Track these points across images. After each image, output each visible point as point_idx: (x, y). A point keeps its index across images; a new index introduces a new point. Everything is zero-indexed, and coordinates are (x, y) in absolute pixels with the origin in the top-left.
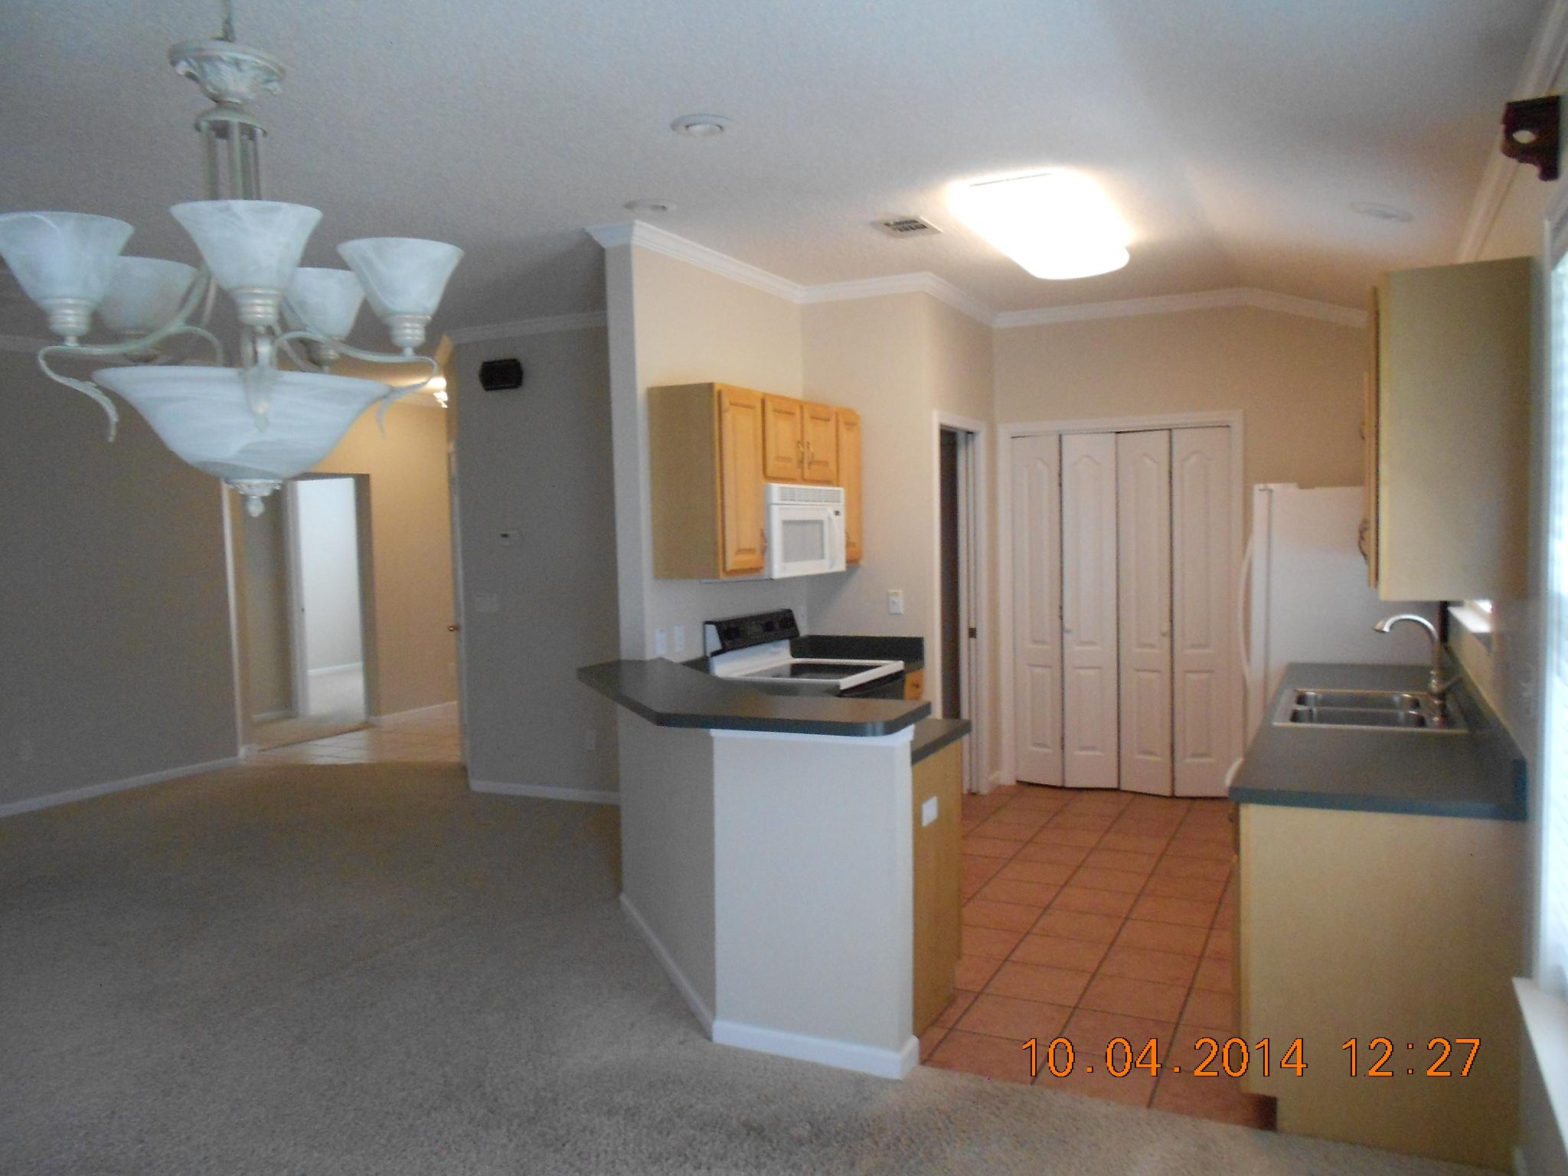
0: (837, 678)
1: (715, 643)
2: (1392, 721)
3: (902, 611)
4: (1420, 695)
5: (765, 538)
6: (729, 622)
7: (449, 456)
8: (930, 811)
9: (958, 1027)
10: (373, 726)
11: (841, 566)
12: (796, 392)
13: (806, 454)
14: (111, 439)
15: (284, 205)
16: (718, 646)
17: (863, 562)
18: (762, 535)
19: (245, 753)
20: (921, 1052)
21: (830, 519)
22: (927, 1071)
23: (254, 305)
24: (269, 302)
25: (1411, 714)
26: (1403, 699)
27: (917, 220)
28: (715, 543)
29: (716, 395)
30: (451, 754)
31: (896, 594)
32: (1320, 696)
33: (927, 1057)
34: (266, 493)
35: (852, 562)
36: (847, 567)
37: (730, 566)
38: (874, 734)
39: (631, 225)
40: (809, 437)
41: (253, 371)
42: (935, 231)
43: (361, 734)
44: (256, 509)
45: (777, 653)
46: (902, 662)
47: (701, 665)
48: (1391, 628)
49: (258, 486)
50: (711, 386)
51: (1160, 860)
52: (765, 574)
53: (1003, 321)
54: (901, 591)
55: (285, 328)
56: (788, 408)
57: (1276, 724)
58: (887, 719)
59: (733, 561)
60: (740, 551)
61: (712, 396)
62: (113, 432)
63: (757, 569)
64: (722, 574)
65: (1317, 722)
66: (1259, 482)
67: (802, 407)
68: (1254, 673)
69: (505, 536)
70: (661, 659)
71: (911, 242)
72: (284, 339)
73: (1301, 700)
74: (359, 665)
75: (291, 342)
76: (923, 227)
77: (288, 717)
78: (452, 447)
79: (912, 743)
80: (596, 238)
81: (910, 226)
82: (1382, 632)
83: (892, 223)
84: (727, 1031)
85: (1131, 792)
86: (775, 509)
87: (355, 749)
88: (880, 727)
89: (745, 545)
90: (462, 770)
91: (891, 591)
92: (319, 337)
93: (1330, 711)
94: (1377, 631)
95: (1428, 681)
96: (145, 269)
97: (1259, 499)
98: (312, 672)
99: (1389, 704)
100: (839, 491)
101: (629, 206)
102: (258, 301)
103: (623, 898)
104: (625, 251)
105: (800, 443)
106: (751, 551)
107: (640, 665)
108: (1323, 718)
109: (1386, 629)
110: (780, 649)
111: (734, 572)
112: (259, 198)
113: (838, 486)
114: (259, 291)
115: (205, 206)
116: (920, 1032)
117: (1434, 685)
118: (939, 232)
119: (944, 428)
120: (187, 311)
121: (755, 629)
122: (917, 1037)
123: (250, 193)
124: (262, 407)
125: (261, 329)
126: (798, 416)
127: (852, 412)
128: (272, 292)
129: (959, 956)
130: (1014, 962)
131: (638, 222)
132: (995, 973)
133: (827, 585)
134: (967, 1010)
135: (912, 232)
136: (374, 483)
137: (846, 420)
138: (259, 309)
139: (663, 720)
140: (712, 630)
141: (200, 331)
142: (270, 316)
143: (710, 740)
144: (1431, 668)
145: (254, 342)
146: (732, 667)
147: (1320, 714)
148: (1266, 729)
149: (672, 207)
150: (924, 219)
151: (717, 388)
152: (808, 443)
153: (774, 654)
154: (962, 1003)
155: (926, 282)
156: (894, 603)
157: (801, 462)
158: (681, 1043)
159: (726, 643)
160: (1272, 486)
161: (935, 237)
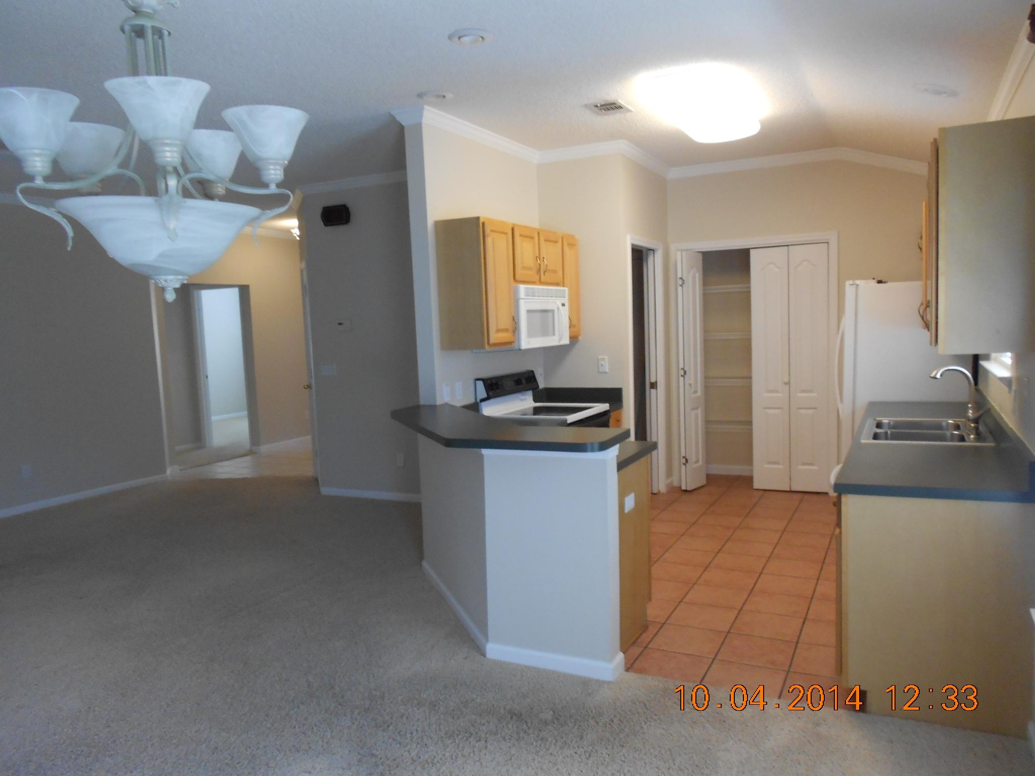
0: (564, 415)
1: (482, 392)
2: (942, 438)
3: (608, 371)
4: (960, 421)
5: (515, 321)
6: (491, 379)
7: (302, 271)
8: (630, 502)
9: (649, 646)
10: (255, 453)
11: (566, 341)
12: (535, 223)
13: (542, 265)
14: (69, 249)
15: (184, 80)
16: (485, 395)
17: (580, 338)
18: (514, 319)
19: (171, 472)
20: (626, 664)
21: (558, 309)
22: (631, 676)
23: (165, 151)
24: (175, 149)
25: (955, 434)
26: (948, 424)
27: (616, 103)
28: (482, 326)
29: (481, 225)
30: (307, 471)
31: (604, 359)
32: (892, 423)
33: (629, 667)
34: (178, 286)
35: (574, 339)
36: (570, 341)
37: (492, 341)
38: (593, 450)
39: (423, 109)
40: (543, 254)
41: (165, 198)
42: (629, 111)
43: (248, 458)
44: (170, 297)
45: (525, 400)
46: (608, 404)
47: (474, 407)
48: (941, 375)
49: (171, 280)
50: (478, 219)
51: (782, 533)
52: (515, 346)
53: (674, 174)
54: (606, 357)
55: (187, 171)
56: (530, 235)
57: (863, 441)
58: (600, 441)
59: (495, 337)
60: (498, 331)
61: (478, 225)
62: (70, 243)
63: (510, 343)
64: (486, 346)
65: (892, 439)
66: (848, 280)
67: (539, 233)
68: (845, 409)
69: (340, 324)
70: (446, 404)
71: (613, 118)
72: (186, 178)
73: (879, 425)
74: (245, 413)
75: (192, 180)
76: (620, 107)
77: (200, 448)
78: (303, 265)
79: (618, 457)
80: (398, 118)
81: (611, 107)
82: (935, 378)
83: (599, 105)
84: (495, 650)
85: (762, 490)
86: (522, 303)
87: (244, 468)
88: (596, 446)
89: (502, 326)
90: (316, 481)
91: (600, 357)
92: (211, 177)
93: (900, 432)
94: (931, 377)
95: (967, 412)
96: (90, 131)
97: (849, 290)
98: (214, 418)
99: (939, 427)
100: (564, 290)
101: (420, 96)
102: (168, 149)
103: (425, 564)
104: (418, 127)
105: (538, 258)
106: (506, 330)
107: (433, 408)
108: (895, 437)
109: (938, 376)
110: (527, 397)
111: (496, 345)
112: (166, 75)
113: (564, 286)
114: (168, 141)
115: (128, 81)
116: (624, 649)
117: (970, 413)
118: (631, 111)
119: (634, 247)
120: (119, 160)
121: (509, 384)
122: (624, 653)
123: (160, 71)
124: (172, 225)
125: (170, 169)
126: (536, 238)
127: (573, 237)
128: (178, 142)
129: (650, 600)
130: (686, 603)
131: (426, 107)
132: (674, 610)
133: (556, 354)
134: (656, 634)
135: (612, 111)
136: (252, 291)
137: (568, 242)
138: (168, 154)
139: (449, 443)
140: (480, 384)
141: (130, 173)
142: (176, 160)
143: (481, 457)
144: (969, 403)
145: (165, 178)
146: (495, 409)
147: (892, 434)
148: (856, 445)
149: (449, 96)
150: (621, 102)
151: (481, 221)
152: (544, 258)
153: (522, 400)
154: (652, 630)
155: (621, 146)
156: (602, 365)
157: (539, 270)
158: (466, 658)
159: (490, 393)
160: (858, 282)
161: (629, 114)
